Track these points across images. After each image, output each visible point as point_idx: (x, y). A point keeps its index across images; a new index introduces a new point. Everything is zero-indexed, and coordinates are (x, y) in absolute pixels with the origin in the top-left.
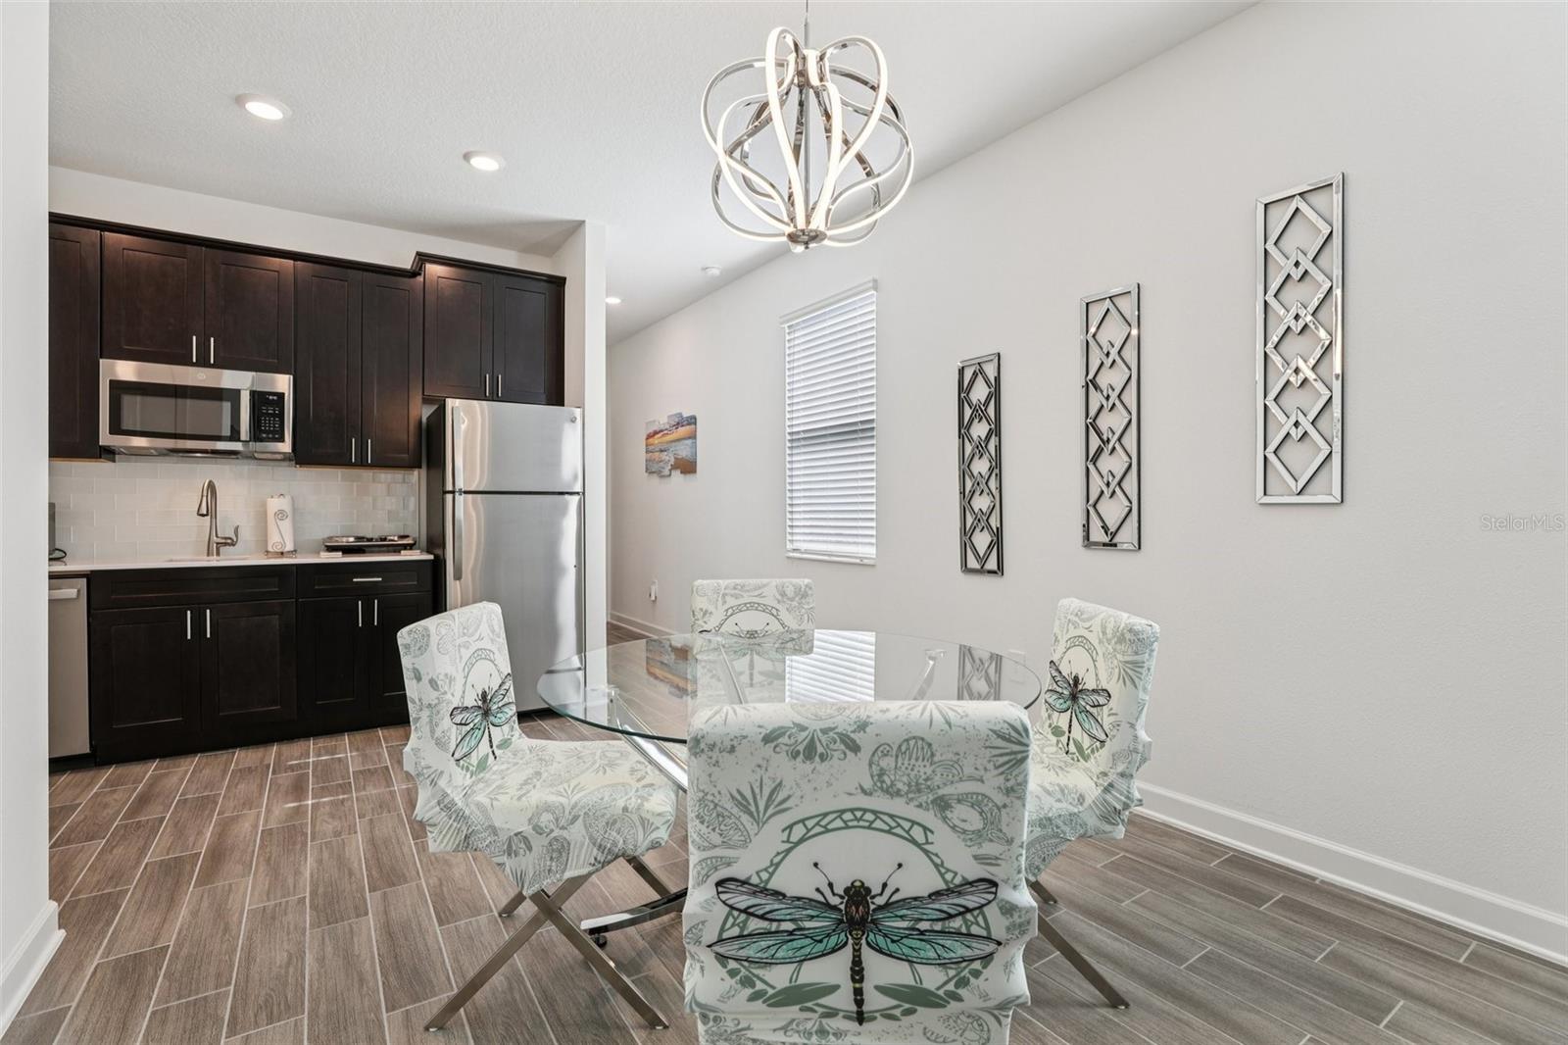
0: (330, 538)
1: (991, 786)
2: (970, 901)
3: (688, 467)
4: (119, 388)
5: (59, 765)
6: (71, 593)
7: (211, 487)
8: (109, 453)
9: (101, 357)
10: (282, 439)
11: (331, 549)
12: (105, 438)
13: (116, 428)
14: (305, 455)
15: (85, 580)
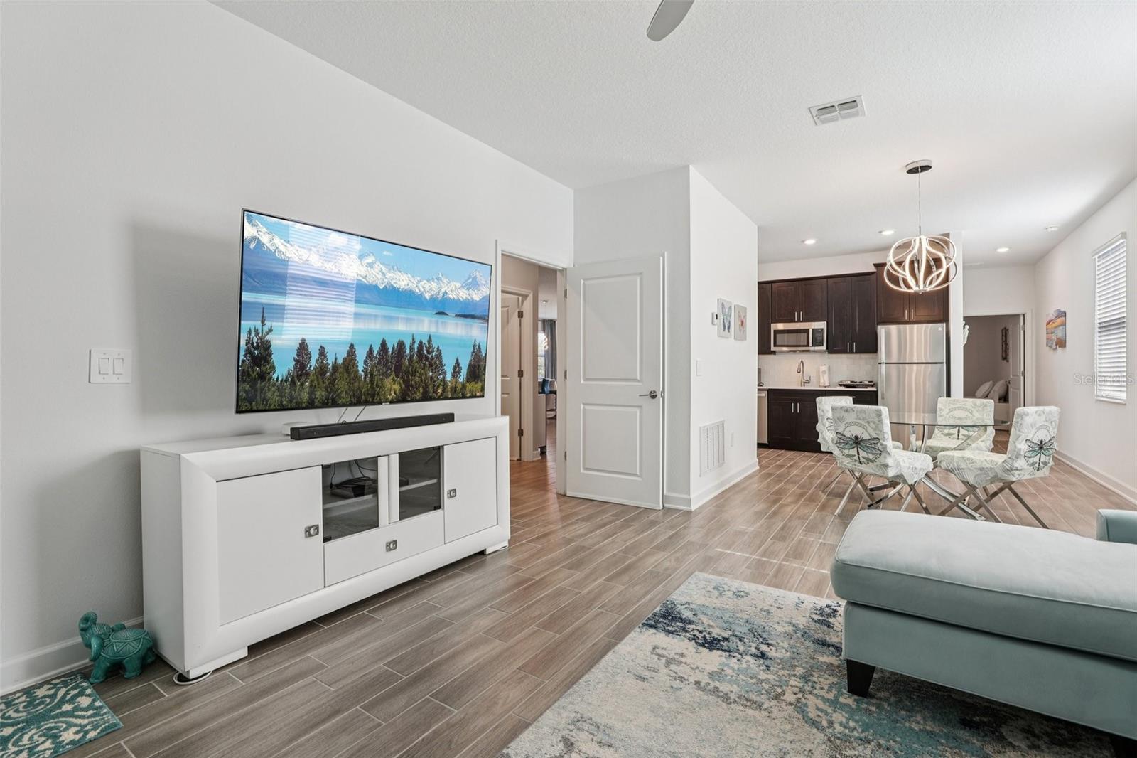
0: (841, 382)
1: (876, 420)
2: (875, 442)
3: (1061, 343)
4: (777, 332)
5: (760, 445)
6: (763, 395)
7: (802, 362)
8: (774, 353)
9: (772, 323)
10: (823, 345)
11: (841, 385)
12: (773, 348)
13: (775, 345)
14: (831, 350)
15: (766, 392)
